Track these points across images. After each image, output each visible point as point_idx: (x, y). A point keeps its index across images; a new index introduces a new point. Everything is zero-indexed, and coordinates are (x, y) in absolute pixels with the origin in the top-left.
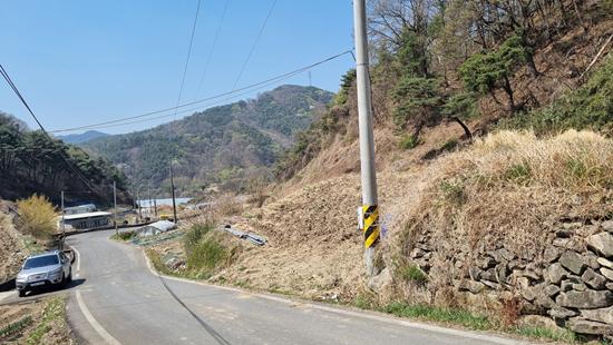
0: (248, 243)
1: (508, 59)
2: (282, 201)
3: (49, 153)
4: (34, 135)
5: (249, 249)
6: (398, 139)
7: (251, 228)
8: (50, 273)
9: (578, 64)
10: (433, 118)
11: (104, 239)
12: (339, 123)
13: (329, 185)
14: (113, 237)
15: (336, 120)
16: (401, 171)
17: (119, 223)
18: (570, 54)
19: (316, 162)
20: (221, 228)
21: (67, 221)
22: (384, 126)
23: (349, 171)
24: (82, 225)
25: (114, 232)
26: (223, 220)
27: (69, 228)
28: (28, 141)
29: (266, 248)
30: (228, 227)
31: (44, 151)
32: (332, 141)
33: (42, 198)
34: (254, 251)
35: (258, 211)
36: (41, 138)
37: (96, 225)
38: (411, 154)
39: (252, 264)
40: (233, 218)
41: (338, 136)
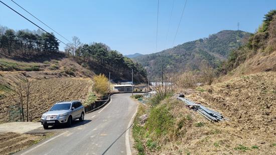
7: (203, 100)
8: (59, 116)
11: (127, 97)
24: (122, 90)
27: (117, 90)
31: (115, 58)
35: (209, 87)
37: (128, 90)
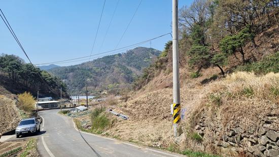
0: (119, 118)
1: (242, 39)
2: (136, 99)
3: (33, 74)
4: (27, 65)
5: (120, 121)
6: (190, 73)
7: (121, 112)
8: (31, 128)
9: (275, 42)
10: (206, 64)
11: (55, 113)
12: (164, 65)
13: (158, 93)
14: (59, 113)
15: (162, 64)
16: (191, 88)
17: (62, 106)
18: (272, 37)
19: (152, 82)
20: (108, 111)
21: (39, 104)
22: (184, 67)
23: (167, 87)
24: (46, 107)
25: (60, 110)
26: (109, 107)
27: (40, 107)
28: (24, 68)
29: (128, 121)
30: (111, 110)
31: (31, 72)
32: (160, 73)
33: (29, 93)
34: (122, 122)
35: (125, 104)
36: (30, 67)
37: (52, 107)
38: (196, 80)
39: (121, 128)
40: (113, 107)
41: (162, 71)
